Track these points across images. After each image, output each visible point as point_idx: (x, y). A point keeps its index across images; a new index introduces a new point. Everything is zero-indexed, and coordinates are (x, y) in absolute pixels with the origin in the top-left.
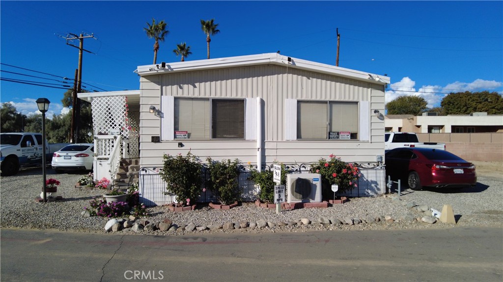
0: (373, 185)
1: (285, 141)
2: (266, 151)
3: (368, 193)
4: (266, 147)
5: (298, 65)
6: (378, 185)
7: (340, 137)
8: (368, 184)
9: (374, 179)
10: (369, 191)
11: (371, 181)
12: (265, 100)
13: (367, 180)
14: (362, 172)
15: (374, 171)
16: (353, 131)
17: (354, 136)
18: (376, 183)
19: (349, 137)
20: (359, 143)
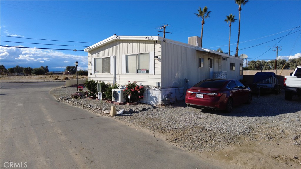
0: (154, 99)
1: (122, 74)
2: (117, 79)
3: (151, 102)
4: (116, 77)
5: (121, 39)
6: (157, 99)
7: (142, 72)
8: (152, 98)
9: (155, 96)
10: (152, 102)
11: (154, 96)
12: (116, 56)
13: (152, 96)
14: (150, 91)
15: (155, 91)
16: (147, 69)
17: (147, 71)
18: (156, 98)
19: (145, 72)
20: (149, 75)
